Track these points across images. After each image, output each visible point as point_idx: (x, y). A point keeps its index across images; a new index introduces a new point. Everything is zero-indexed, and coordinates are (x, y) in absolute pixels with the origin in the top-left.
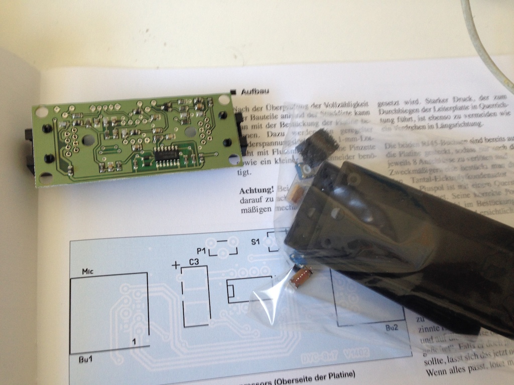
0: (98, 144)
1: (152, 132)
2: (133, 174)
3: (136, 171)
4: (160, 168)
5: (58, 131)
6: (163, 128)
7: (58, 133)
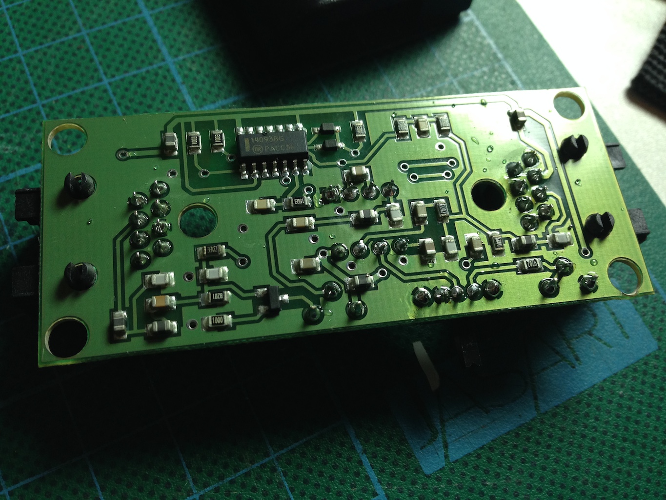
0: (461, 185)
1: (316, 219)
2: (363, 108)
3: (356, 115)
4: (292, 120)
5: (569, 222)
6: (283, 232)
7: (569, 215)
